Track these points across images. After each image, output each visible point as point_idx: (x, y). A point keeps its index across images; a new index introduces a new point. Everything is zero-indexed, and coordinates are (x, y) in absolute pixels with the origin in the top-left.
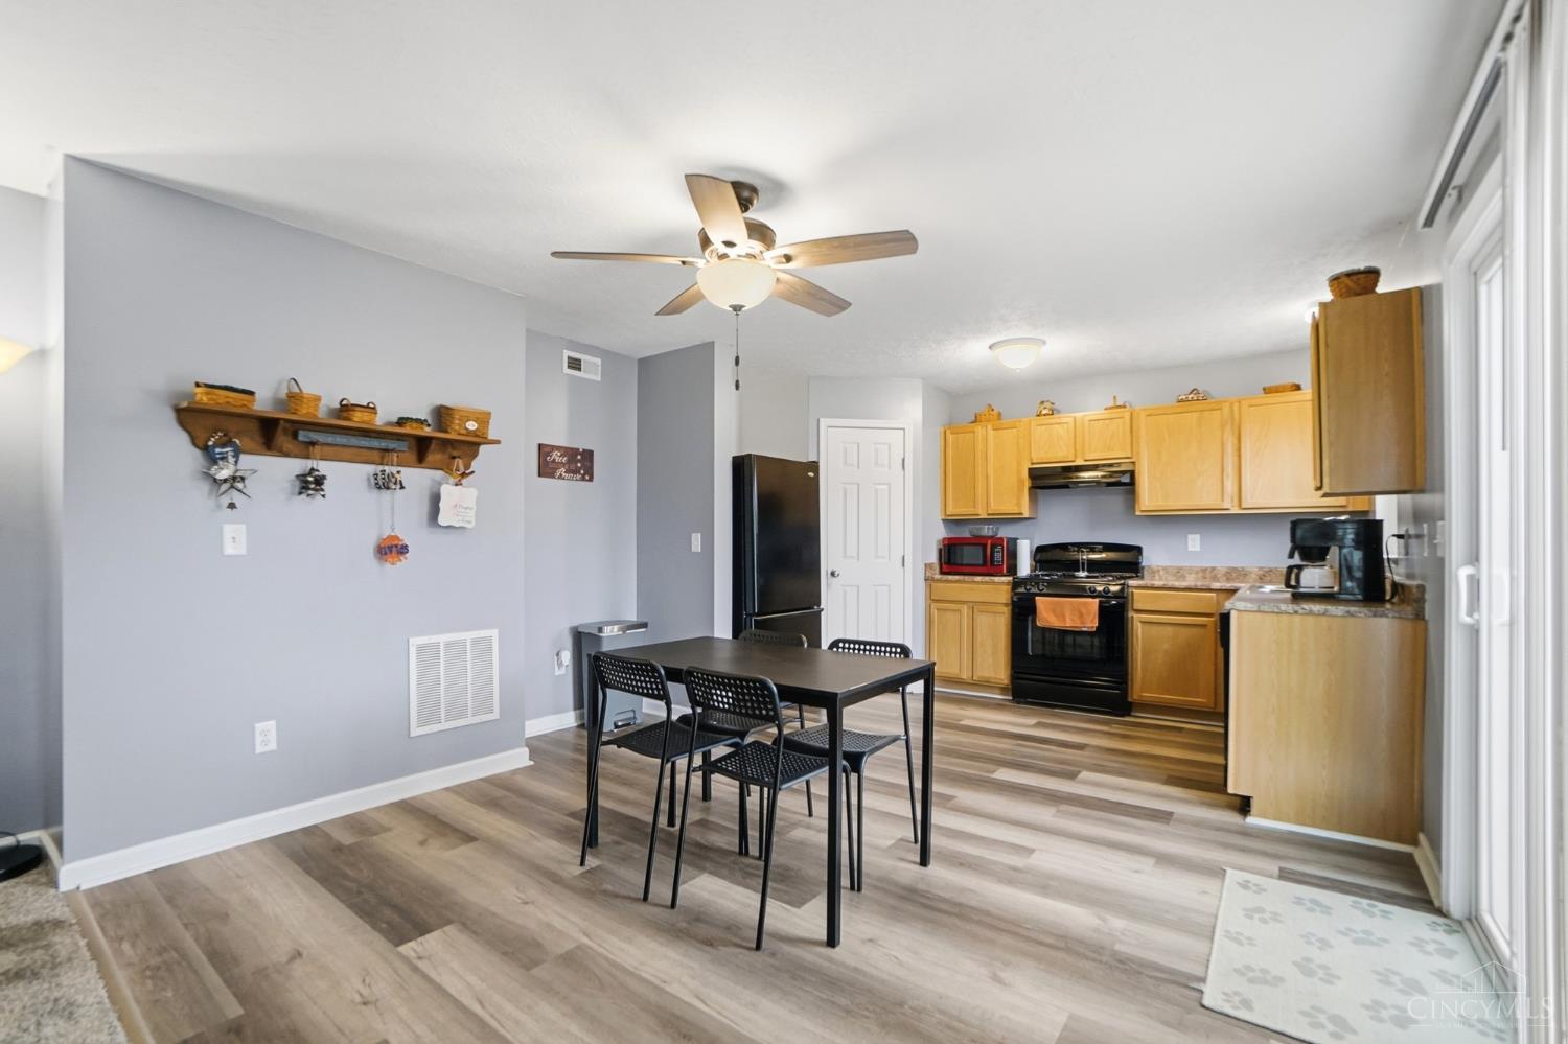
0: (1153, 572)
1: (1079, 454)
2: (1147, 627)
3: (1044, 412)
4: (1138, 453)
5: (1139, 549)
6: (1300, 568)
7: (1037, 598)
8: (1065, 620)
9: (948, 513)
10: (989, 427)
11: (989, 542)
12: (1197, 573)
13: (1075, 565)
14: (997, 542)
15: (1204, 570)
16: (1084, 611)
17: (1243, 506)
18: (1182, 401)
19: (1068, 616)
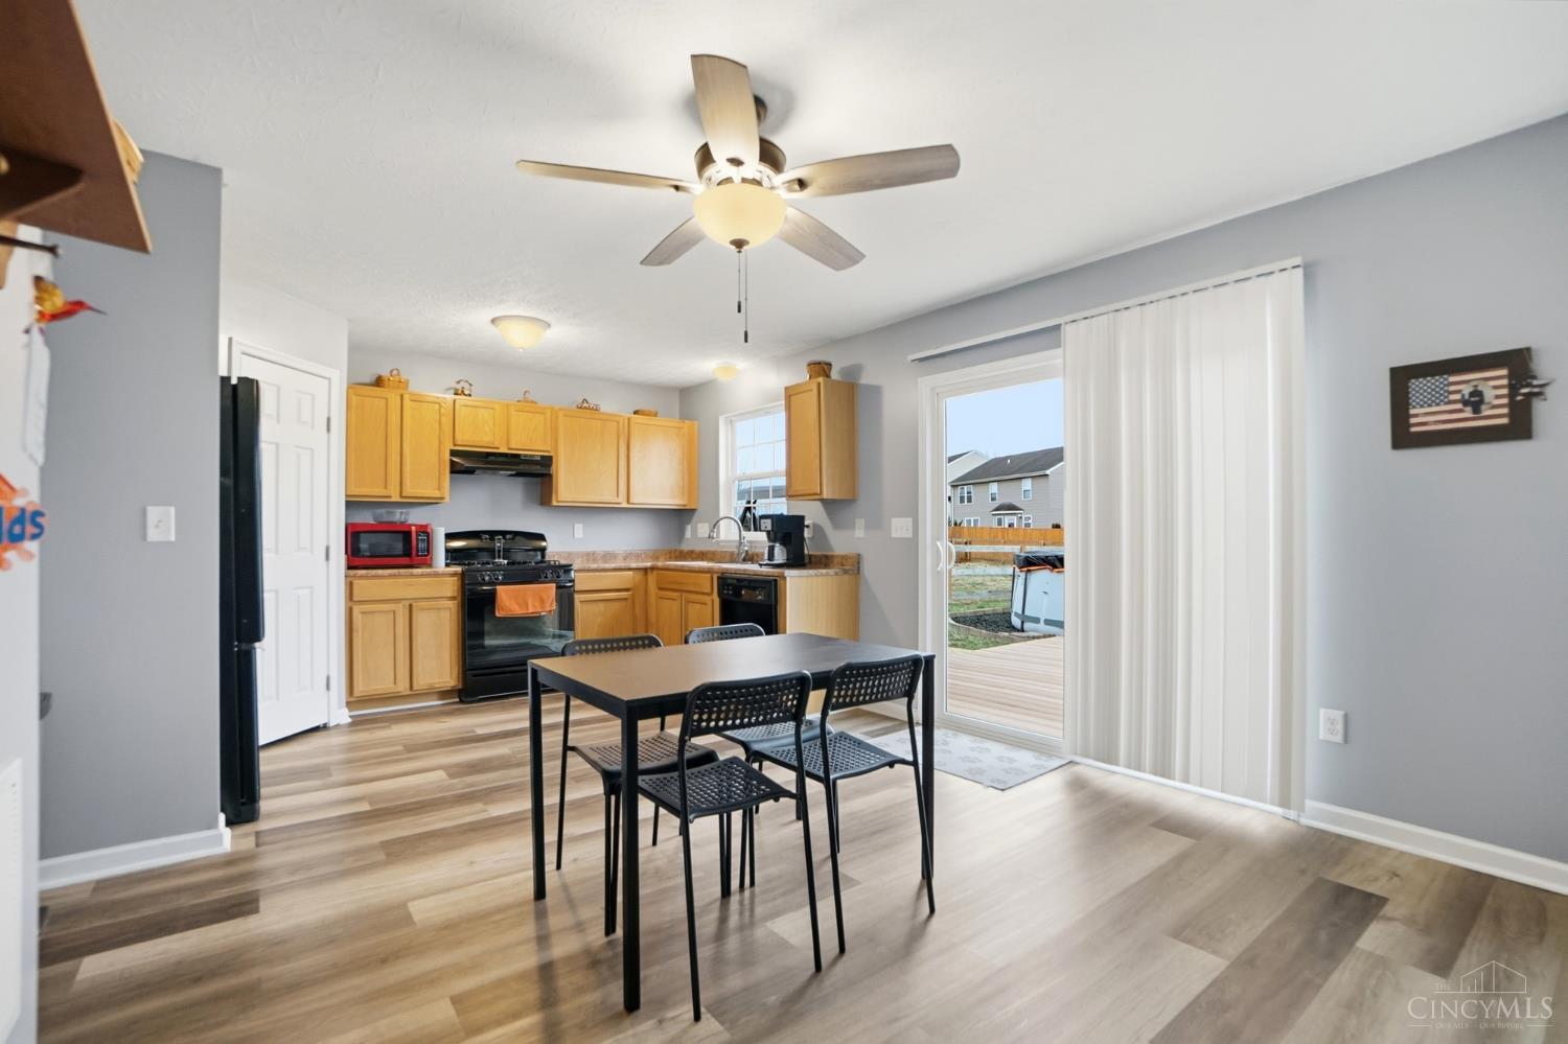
1: (504, 441)
2: (585, 606)
4: (556, 449)
5: (541, 536)
7: (498, 587)
8: (526, 607)
9: (350, 492)
10: (407, 397)
11: (413, 530)
12: (582, 557)
14: (420, 530)
15: (588, 554)
16: (544, 596)
19: (530, 603)
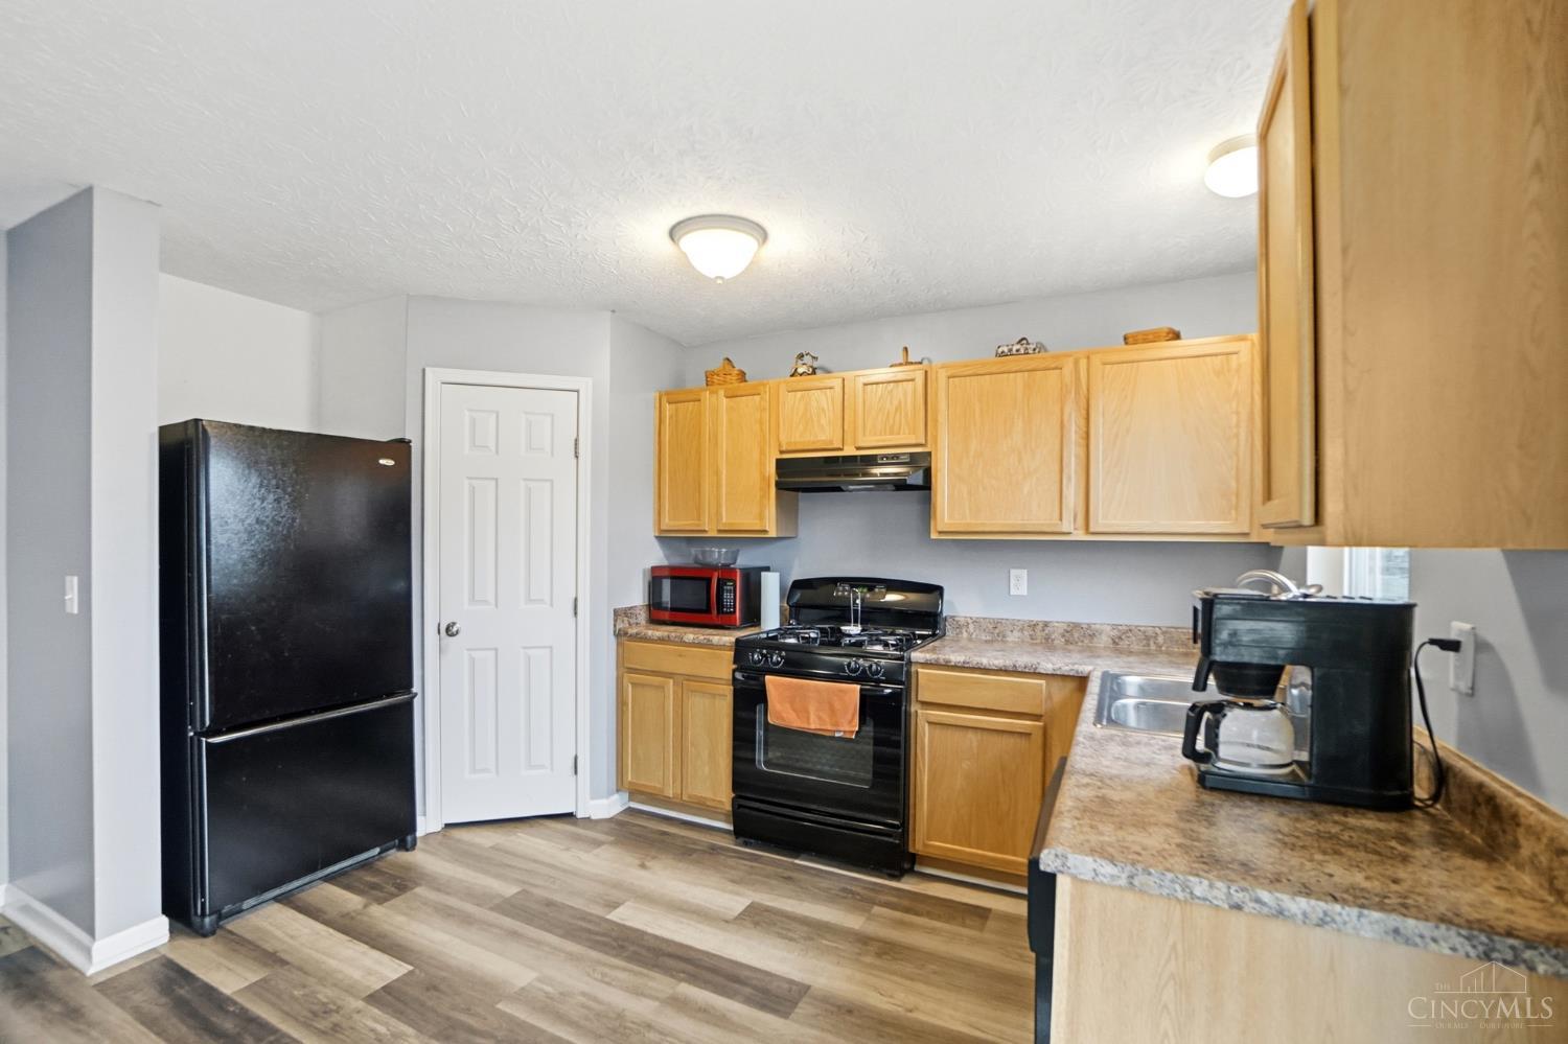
0: (959, 627)
1: (848, 438)
2: (938, 731)
3: (800, 370)
4: (936, 443)
5: (936, 590)
6: (1218, 709)
7: (768, 678)
8: (808, 719)
9: (663, 527)
10: (722, 393)
11: (716, 574)
12: (1022, 630)
13: (843, 614)
14: (727, 573)
15: (1033, 626)
16: (837, 705)
17: (1092, 530)
18: (1003, 354)
19: (812, 709)
